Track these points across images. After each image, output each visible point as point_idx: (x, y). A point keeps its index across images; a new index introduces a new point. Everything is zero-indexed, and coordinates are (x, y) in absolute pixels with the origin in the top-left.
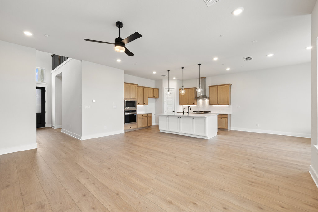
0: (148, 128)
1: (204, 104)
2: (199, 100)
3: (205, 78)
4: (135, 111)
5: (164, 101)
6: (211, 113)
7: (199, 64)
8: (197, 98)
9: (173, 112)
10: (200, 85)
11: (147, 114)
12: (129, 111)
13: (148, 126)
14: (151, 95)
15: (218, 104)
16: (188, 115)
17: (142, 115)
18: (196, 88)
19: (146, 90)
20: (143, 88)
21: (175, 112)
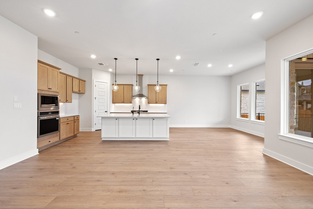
0: (74, 137)
1: (140, 102)
2: (135, 98)
3: (142, 75)
4: (57, 113)
5: (94, 99)
6: (148, 112)
7: (158, 59)
8: (133, 97)
9: (106, 112)
10: (138, 82)
11: (74, 116)
12: (46, 113)
13: (75, 134)
14: (76, 89)
15: (156, 103)
16: (139, 116)
17: (67, 118)
18: (132, 85)
19: (69, 79)
20: (65, 76)
21: (108, 112)
